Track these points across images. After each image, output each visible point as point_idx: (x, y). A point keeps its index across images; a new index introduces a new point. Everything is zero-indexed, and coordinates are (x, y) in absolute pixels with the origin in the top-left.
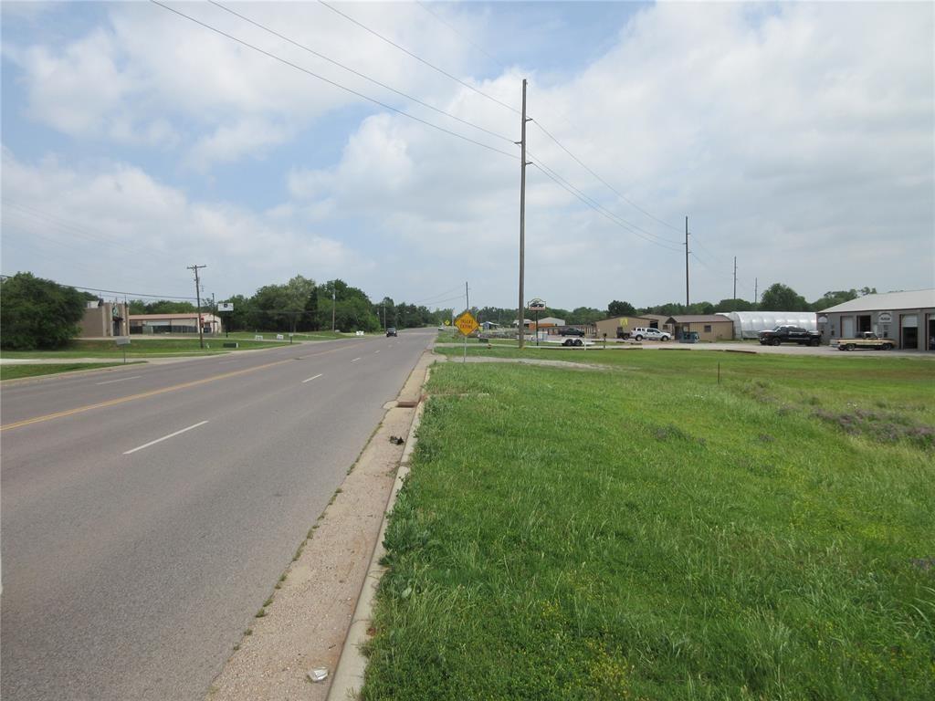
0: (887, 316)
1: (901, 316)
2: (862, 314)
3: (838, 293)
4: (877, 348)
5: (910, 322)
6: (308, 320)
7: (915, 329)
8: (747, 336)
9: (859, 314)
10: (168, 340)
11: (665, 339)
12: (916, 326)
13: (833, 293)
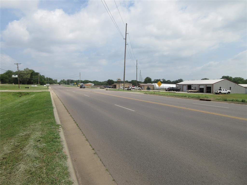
0: (196, 85)
1: (199, 86)
2: (189, 85)
3: (157, 80)
4: (195, 92)
5: (201, 87)
6: (30, 81)
7: (203, 89)
8: (157, 89)
9: (188, 85)
10: (4, 86)
11: (140, 89)
12: (203, 88)
13: (156, 80)
